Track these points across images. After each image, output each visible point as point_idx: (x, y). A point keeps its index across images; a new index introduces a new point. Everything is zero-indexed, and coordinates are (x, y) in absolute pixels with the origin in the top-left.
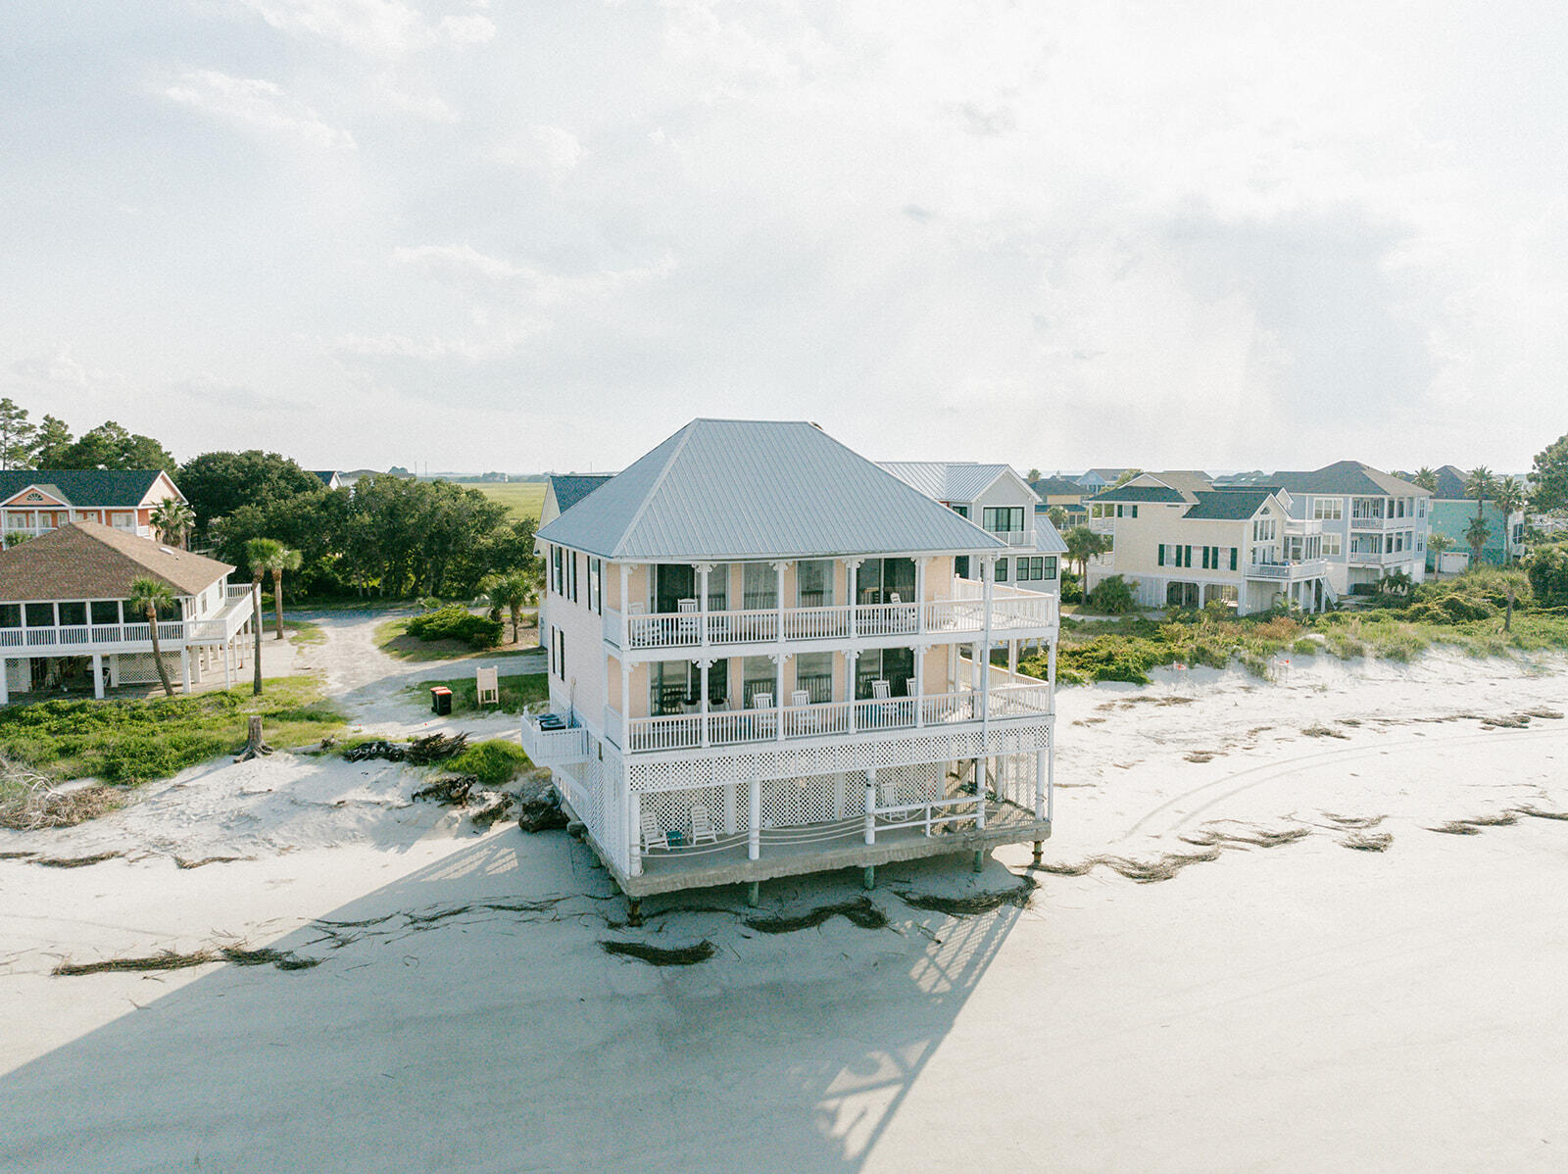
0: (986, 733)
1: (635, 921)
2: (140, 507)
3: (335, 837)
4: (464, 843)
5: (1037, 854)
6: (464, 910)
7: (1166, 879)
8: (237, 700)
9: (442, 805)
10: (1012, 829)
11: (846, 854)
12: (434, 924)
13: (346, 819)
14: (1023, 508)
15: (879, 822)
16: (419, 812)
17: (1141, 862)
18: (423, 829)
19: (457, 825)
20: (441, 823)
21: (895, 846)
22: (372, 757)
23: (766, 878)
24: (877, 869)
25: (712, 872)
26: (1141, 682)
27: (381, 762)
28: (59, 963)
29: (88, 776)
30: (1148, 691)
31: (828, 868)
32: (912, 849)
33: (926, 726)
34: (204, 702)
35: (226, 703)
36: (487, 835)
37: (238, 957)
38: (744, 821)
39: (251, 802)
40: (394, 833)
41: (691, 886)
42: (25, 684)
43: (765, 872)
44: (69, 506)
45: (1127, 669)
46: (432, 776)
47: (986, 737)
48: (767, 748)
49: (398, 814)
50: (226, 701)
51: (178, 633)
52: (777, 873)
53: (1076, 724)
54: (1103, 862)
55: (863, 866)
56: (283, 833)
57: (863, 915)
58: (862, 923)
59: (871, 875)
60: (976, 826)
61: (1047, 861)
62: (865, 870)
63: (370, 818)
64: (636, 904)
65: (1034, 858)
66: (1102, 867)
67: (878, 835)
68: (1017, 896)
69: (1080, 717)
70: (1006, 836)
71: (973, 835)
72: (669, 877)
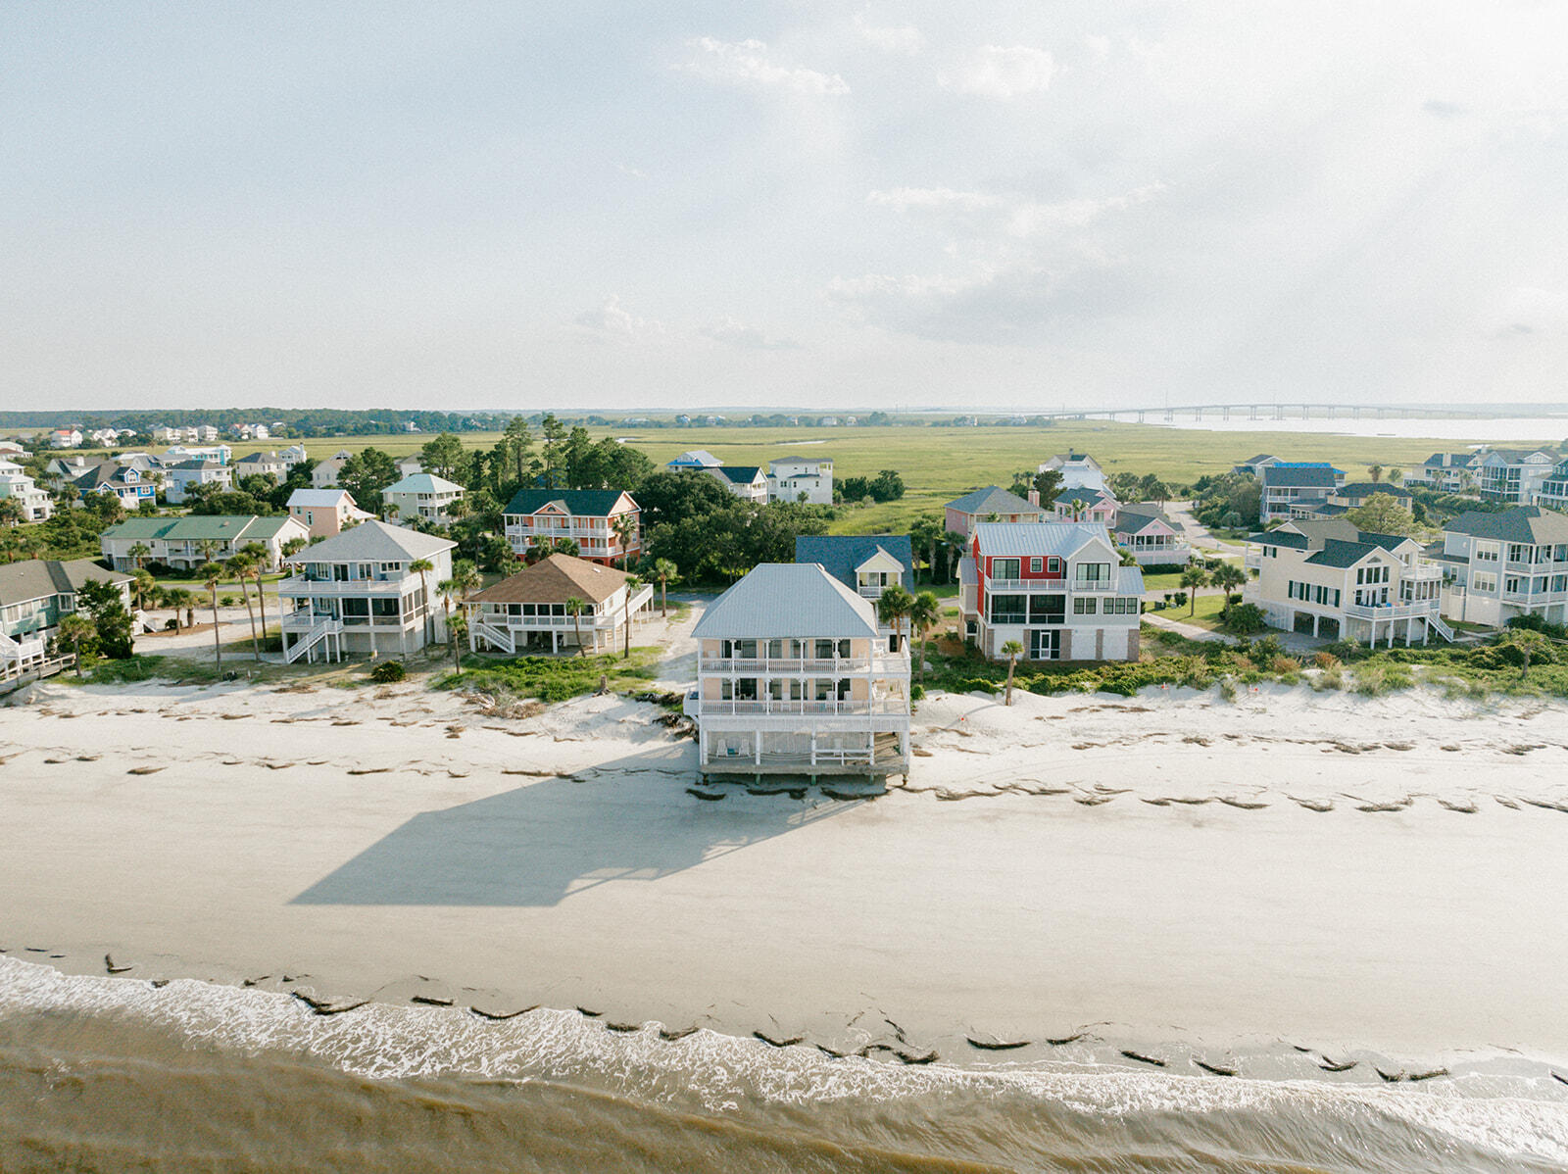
0: (871, 721)
1: (706, 783)
2: (609, 516)
3: (617, 735)
4: (667, 744)
5: (905, 782)
6: (647, 770)
7: (956, 800)
8: (613, 661)
11: (801, 768)
12: (634, 774)
13: (623, 728)
14: (1109, 564)
15: (817, 756)
16: (653, 728)
18: (652, 736)
19: (666, 736)
20: (661, 734)
21: (824, 767)
22: (646, 700)
23: (761, 773)
24: (817, 777)
25: (737, 767)
26: (1127, 695)
27: (649, 703)
28: (504, 770)
29: (536, 697)
30: (1125, 702)
31: (791, 772)
32: (833, 769)
33: (839, 715)
34: (598, 661)
36: (679, 742)
37: (561, 776)
38: (752, 748)
39: (590, 716)
40: (639, 736)
41: (728, 771)
42: (524, 642)
43: (763, 771)
44: (569, 516)
46: (664, 712)
48: (761, 717)
49: (644, 728)
50: (608, 661)
51: (591, 622)
52: (767, 771)
53: (1037, 718)
54: (935, 789)
55: (809, 774)
56: (598, 731)
57: (797, 794)
58: (793, 796)
59: (814, 779)
60: (868, 764)
61: (909, 785)
62: (810, 776)
63: (633, 729)
64: (705, 776)
65: (902, 783)
66: (932, 791)
67: (817, 761)
68: (871, 797)
69: (1046, 714)
70: (883, 770)
71: (864, 767)
72: (718, 767)
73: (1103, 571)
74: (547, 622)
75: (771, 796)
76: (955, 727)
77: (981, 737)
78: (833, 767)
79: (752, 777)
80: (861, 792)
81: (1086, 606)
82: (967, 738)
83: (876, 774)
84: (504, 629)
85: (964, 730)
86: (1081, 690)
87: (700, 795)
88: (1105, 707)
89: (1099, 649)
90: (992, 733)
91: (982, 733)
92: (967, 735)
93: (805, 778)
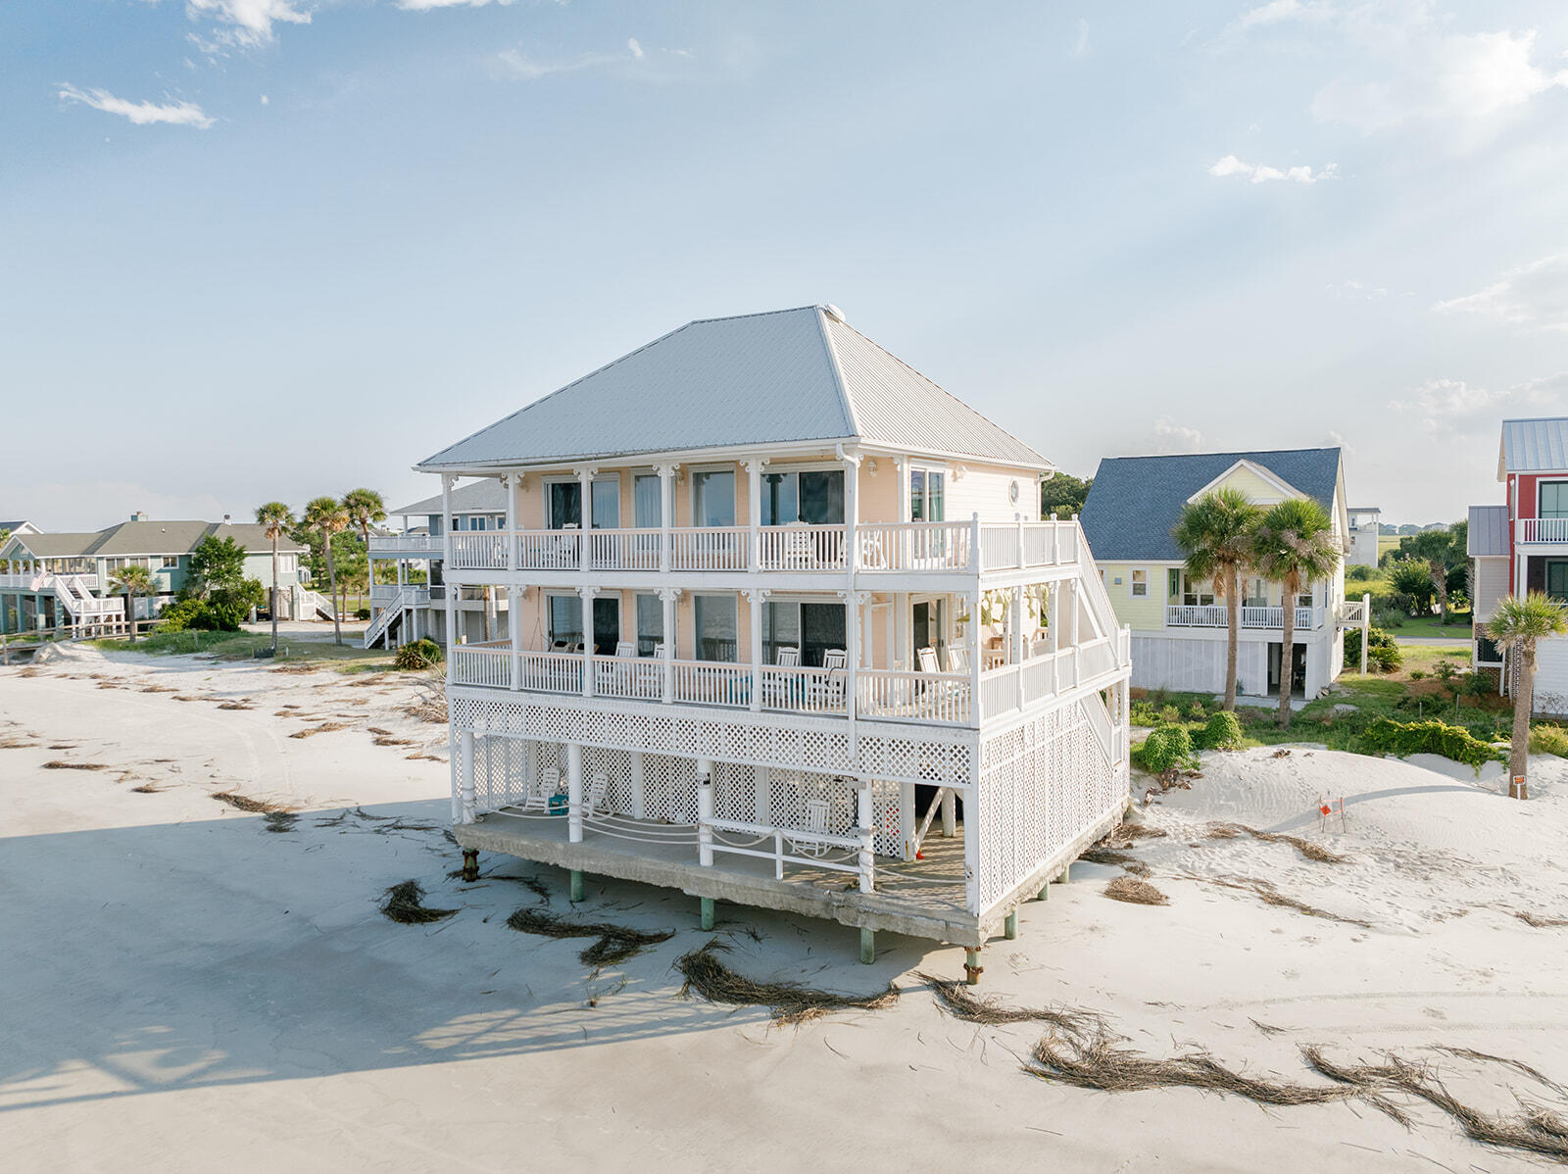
5: (973, 970)
11: (665, 869)
15: (716, 839)
23: (585, 870)
25: (525, 843)
32: (749, 889)
33: (763, 711)
47: (851, 745)
48: (573, 703)
57: (615, 947)
59: (705, 911)
60: (853, 886)
61: (979, 989)
64: (470, 855)
66: (1040, 1027)
67: (718, 857)
70: (892, 917)
71: (841, 897)
72: (490, 834)
76: (1298, 833)
77: (1373, 870)
78: (752, 881)
79: (559, 875)
82: (1322, 866)
83: (874, 927)
85: (1322, 844)
90: (1420, 865)
91: (1382, 859)
92: (1324, 859)
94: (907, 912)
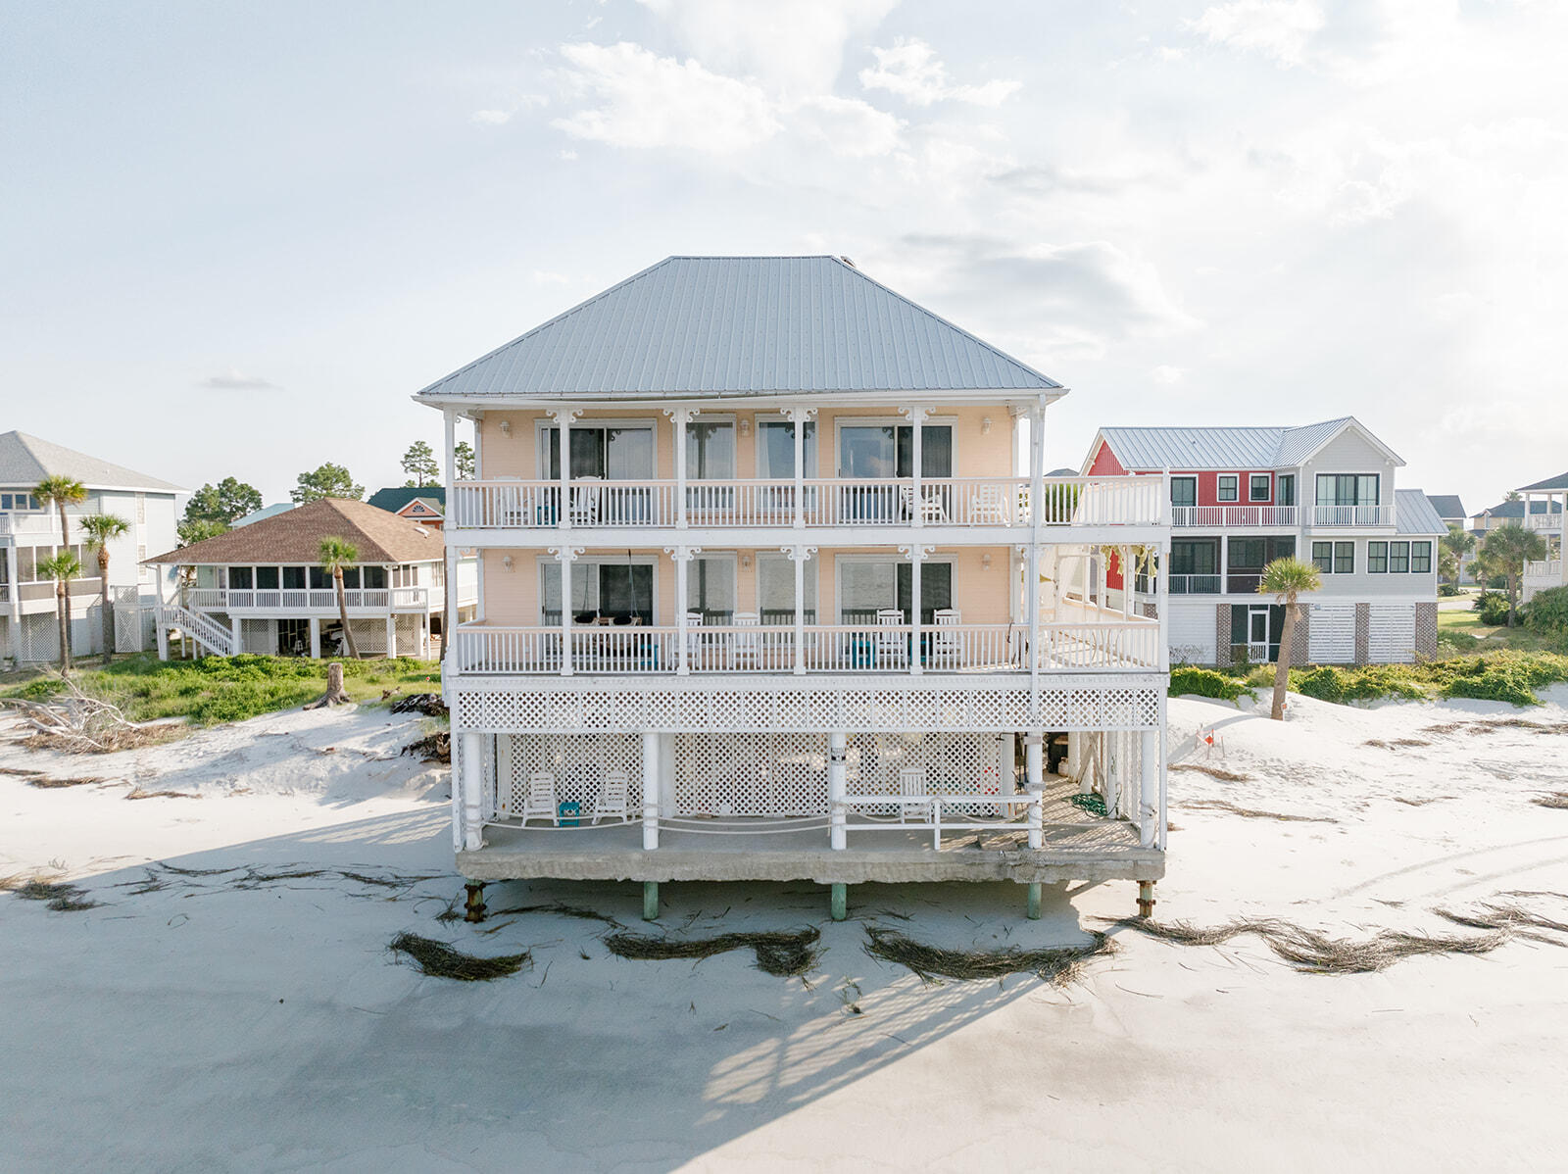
0: (1035, 694)
1: (477, 913)
5: (1145, 904)
6: (312, 873)
7: (1359, 970)
8: (411, 666)
9: (425, 761)
10: (1088, 854)
11: (794, 860)
12: (262, 884)
13: (321, 768)
14: (1377, 476)
15: (851, 818)
16: (395, 766)
17: (1330, 938)
19: (432, 786)
23: (665, 879)
24: (851, 889)
25: (579, 859)
26: (1522, 702)
27: (415, 715)
29: (181, 715)
30: (1528, 715)
31: (763, 877)
32: (905, 865)
33: (924, 673)
35: (399, 668)
38: (635, 795)
41: (548, 874)
42: (272, 649)
43: (660, 870)
45: (1501, 683)
47: (1035, 701)
48: (660, 684)
49: (375, 767)
51: (382, 601)
52: (681, 873)
53: (1372, 743)
54: (1260, 930)
55: (822, 881)
56: (255, 775)
57: (782, 954)
58: (770, 964)
59: (840, 898)
60: (1022, 844)
61: (1159, 916)
62: (827, 889)
63: (345, 769)
64: (473, 889)
65: (1135, 910)
66: (1253, 938)
67: (851, 836)
68: (1055, 963)
69: (1386, 737)
70: (1075, 866)
71: (1017, 855)
72: (517, 858)
73: (1366, 487)
74: (300, 601)
75: (690, 962)
76: (1190, 760)
77: (1275, 782)
78: (908, 856)
79: (629, 891)
80: (1005, 942)
81: (1335, 558)
82: (1238, 784)
83: (1052, 878)
84: (223, 619)
85: (1218, 767)
86: (1410, 695)
87: (433, 958)
88: (1497, 725)
89: (1361, 641)
90: (1296, 774)
91: (1269, 774)
92: (1235, 779)
93: (809, 894)
94: (1090, 858)
